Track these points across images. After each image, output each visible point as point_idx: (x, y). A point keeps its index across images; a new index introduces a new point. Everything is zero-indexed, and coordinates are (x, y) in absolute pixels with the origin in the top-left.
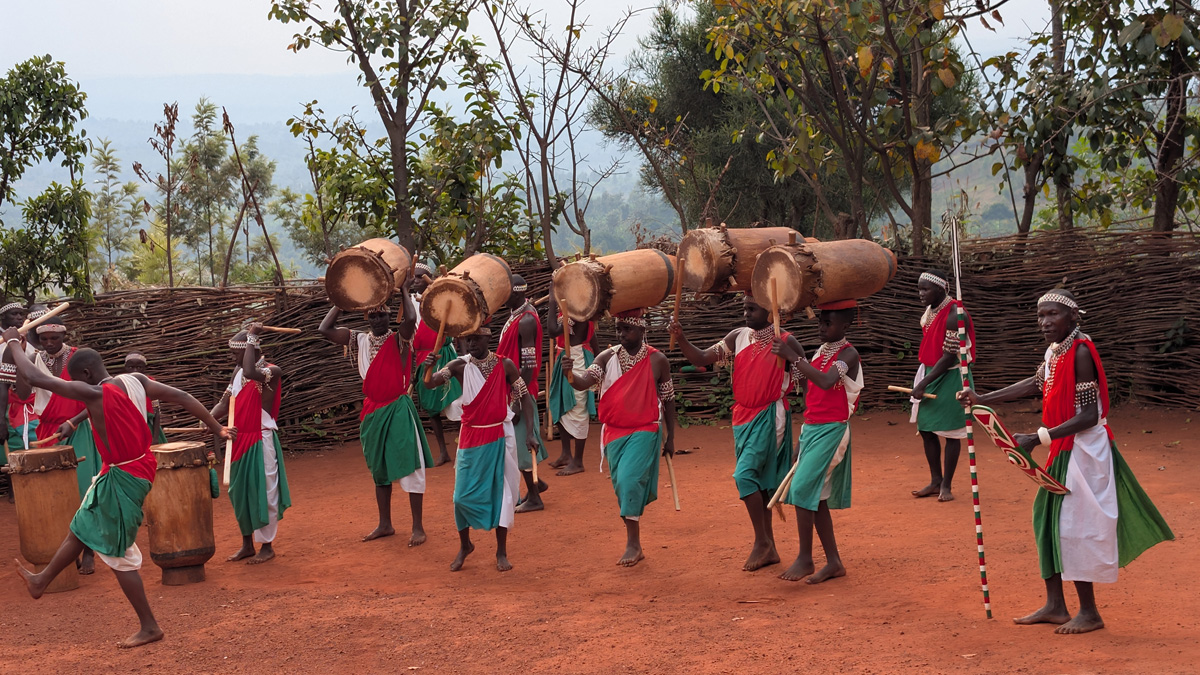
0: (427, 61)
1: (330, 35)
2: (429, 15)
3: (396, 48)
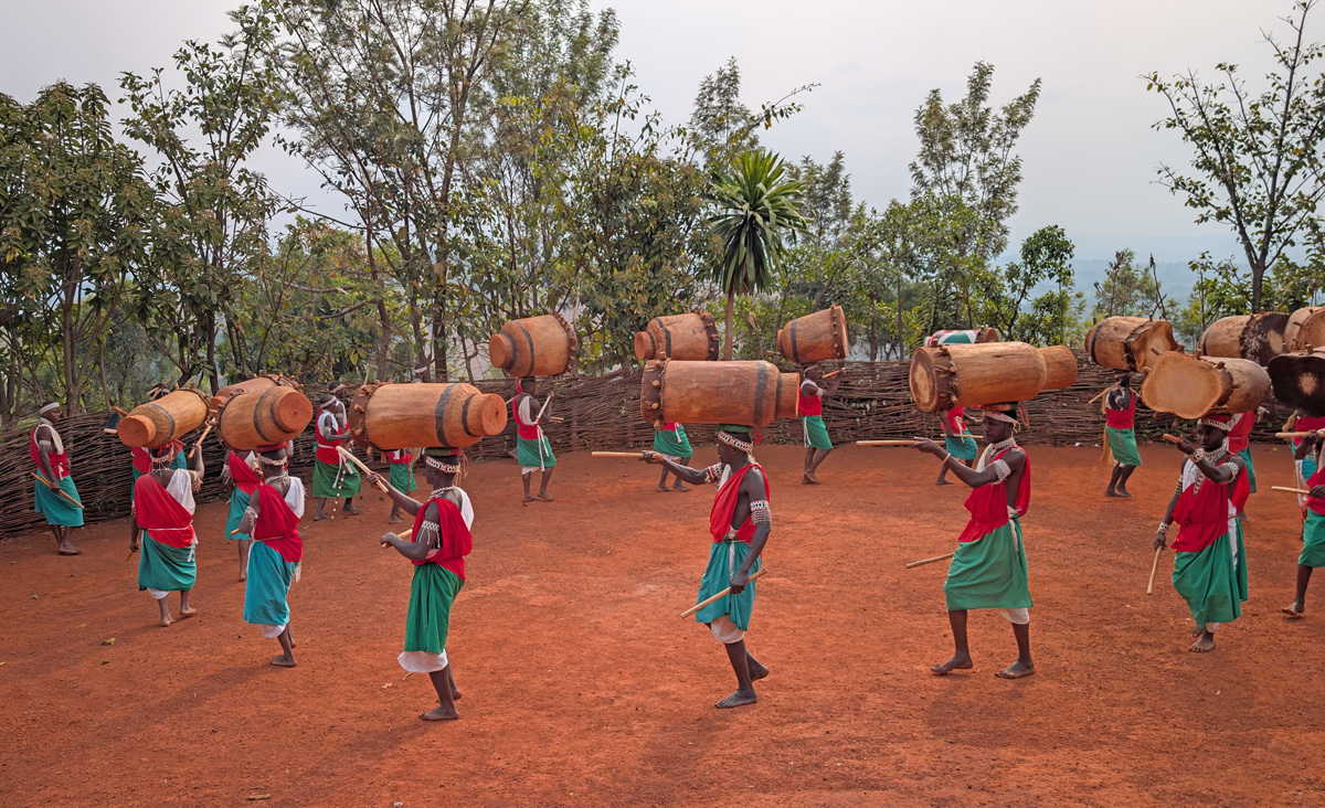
1: (1222, 215)
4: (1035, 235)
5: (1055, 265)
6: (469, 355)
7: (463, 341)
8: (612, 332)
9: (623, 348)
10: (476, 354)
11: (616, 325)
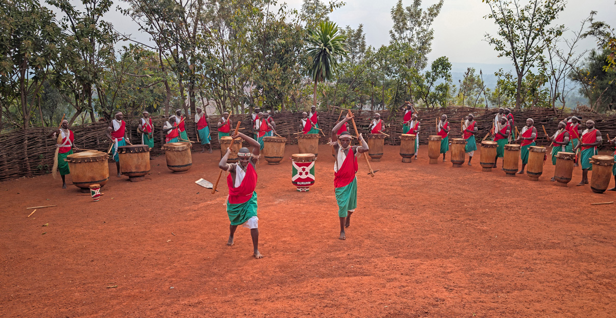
0: (530, 61)
1: (508, 54)
2: (533, 50)
3: (523, 58)
4: (437, 60)
5: (444, 72)
6: (205, 105)
7: (202, 99)
8: (267, 96)
9: (271, 103)
10: (208, 105)
11: (268, 94)
